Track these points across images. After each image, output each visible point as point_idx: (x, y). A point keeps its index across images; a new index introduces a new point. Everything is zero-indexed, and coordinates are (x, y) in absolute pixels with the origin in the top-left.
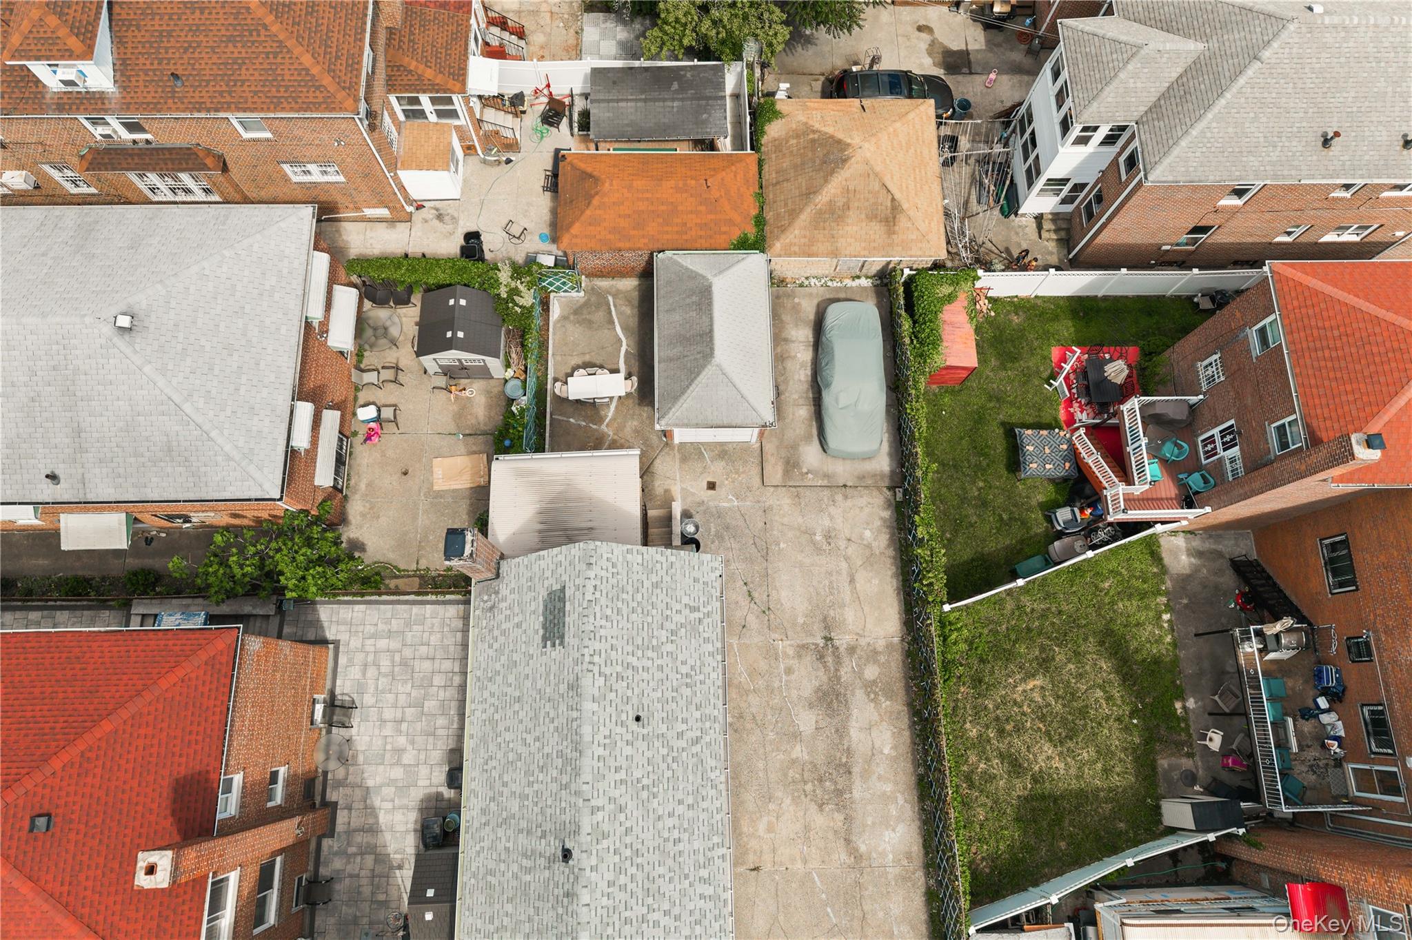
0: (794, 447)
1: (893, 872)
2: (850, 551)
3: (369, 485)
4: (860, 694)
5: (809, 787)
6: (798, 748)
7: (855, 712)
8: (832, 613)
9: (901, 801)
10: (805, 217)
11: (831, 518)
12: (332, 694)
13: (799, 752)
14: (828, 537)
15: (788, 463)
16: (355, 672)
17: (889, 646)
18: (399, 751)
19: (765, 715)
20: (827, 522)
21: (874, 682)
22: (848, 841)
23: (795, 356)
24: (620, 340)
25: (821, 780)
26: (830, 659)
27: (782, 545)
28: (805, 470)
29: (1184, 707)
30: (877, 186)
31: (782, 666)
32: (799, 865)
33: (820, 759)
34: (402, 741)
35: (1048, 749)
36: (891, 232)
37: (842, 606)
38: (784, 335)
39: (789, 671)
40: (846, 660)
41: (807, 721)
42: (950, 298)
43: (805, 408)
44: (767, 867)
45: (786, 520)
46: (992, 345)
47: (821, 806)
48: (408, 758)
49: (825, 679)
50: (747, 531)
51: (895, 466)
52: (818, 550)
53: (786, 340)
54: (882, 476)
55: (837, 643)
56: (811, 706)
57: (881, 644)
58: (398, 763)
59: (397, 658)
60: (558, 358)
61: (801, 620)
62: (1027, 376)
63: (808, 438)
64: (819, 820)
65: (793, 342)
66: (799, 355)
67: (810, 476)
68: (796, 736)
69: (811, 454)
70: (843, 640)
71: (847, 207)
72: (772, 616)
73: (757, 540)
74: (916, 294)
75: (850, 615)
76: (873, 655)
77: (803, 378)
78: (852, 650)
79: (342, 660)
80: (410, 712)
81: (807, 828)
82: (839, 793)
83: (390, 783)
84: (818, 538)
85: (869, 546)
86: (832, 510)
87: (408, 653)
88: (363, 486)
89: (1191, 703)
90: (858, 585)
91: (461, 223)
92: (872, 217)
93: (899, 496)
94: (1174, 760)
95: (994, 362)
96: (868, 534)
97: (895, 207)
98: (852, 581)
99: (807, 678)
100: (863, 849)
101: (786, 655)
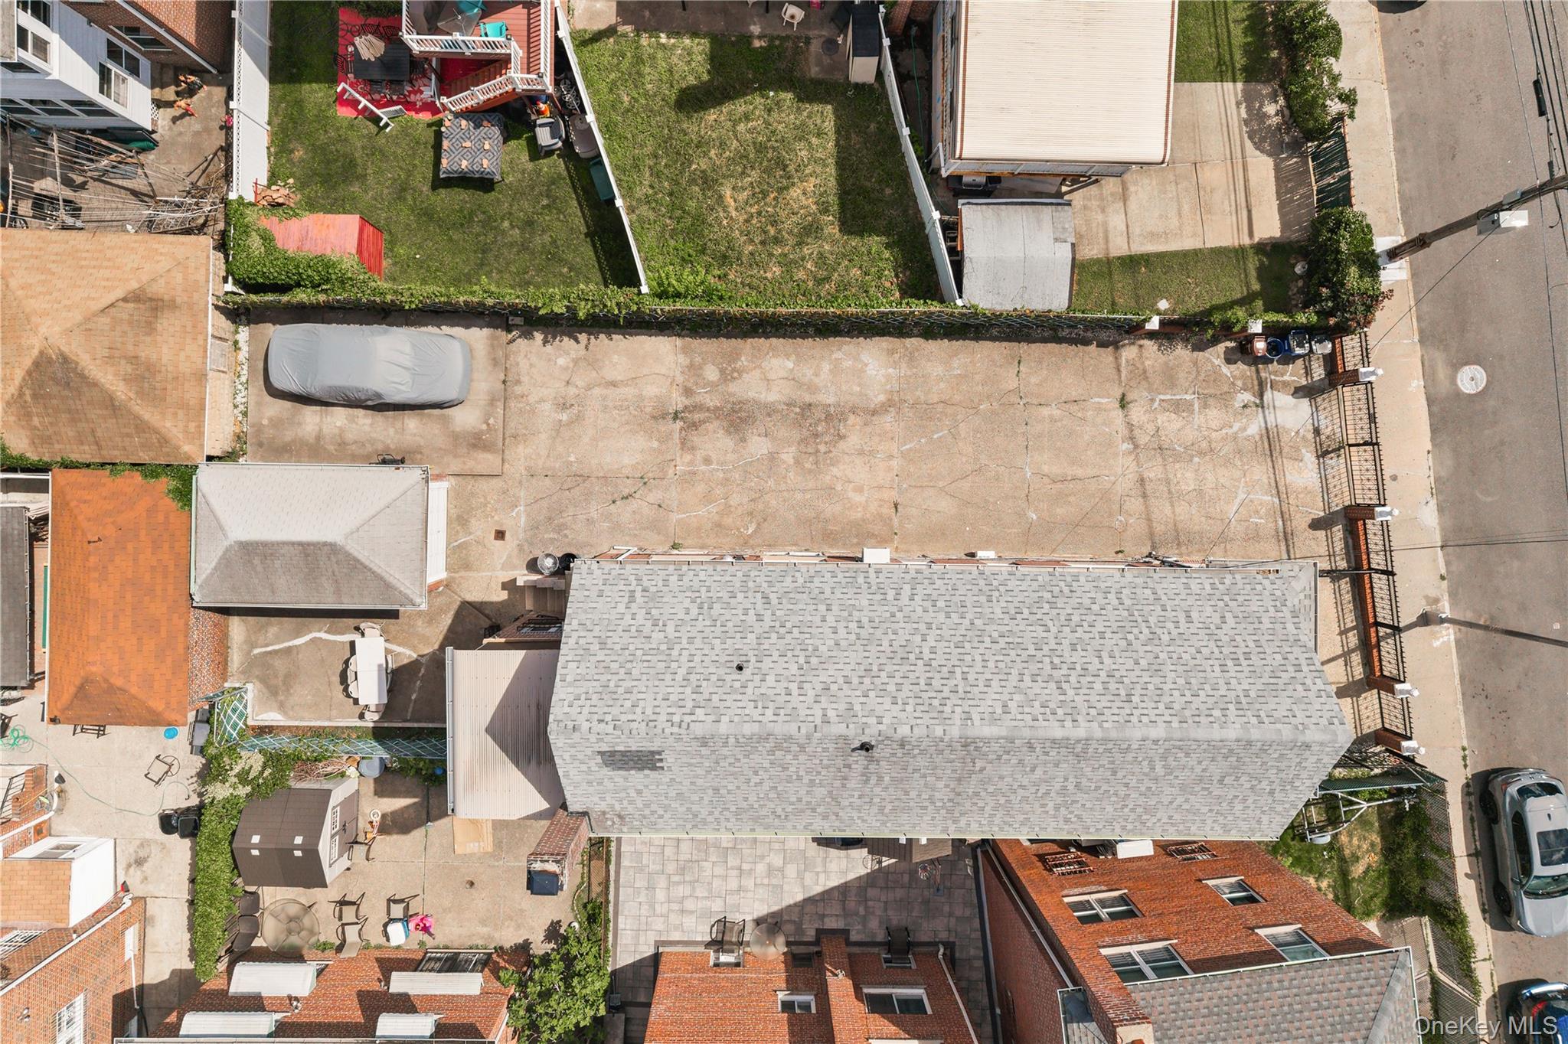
0: (456, 437)
1: (904, 370)
2: (580, 383)
3: (483, 922)
4: (733, 388)
5: (822, 448)
6: (784, 456)
7: (751, 394)
8: (648, 410)
9: (838, 355)
10: (148, 414)
11: (542, 400)
12: (708, 945)
13: (788, 456)
14: (564, 406)
15: (474, 446)
16: (689, 922)
17: (685, 351)
18: (770, 871)
19: (751, 489)
20: (547, 406)
21: (722, 371)
22: (874, 413)
23: (340, 428)
24: (313, 640)
25: (816, 435)
26: (697, 416)
27: (572, 459)
28: (484, 427)
29: (759, 38)
30: (104, 320)
31: (703, 468)
32: (894, 463)
33: (795, 434)
34: (761, 868)
35: (795, 192)
36: (173, 305)
37: (641, 397)
38: (312, 441)
39: (707, 461)
40: (698, 399)
41: (758, 446)
42: (267, 238)
43: (406, 421)
44: (894, 495)
45: (543, 452)
46: (334, 188)
47: (841, 437)
48: (777, 860)
49: (716, 423)
50: (555, 498)
51: (481, 322)
52: (579, 418)
53: (318, 438)
54: (493, 338)
55: (680, 407)
56: (743, 440)
57: (683, 360)
58: (782, 870)
59: (676, 878)
60: (334, 713)
61: (655, 444)
62: (373, 151)
63: (446, 421)
64: (854, 440)
65: (321, 430)
66: (338, 424)
67: (491, 421)
68: (772, 457)
69: (465, 418)
70: (678, 401)
71: (134, 359)
72: (650, 475)
73: (565, 487)
74: (260, 280)
75: (651, 390)
76: (693, 369)
77: (368, 421)
78: (688, 392)
79: (676, 936)
80: (733, 861)
81: (861, 453)
82: (829, 417)
83: (800, 876)
84: (564, 417)
85: (576, 361)
86: (532, 399)
87: (671, 868)
88: (485, 930)
89: (756, 29)
90: (619, 378)
91: (148, 835)
92: (150, 328)
93: (519, 321)
94: (812, 60)
95: (355, 188)
96: (561, 361)
97: (135, 297)
98: (614, 384)
99: (715, 442)
100: (882, 398)
101: (691, 463)
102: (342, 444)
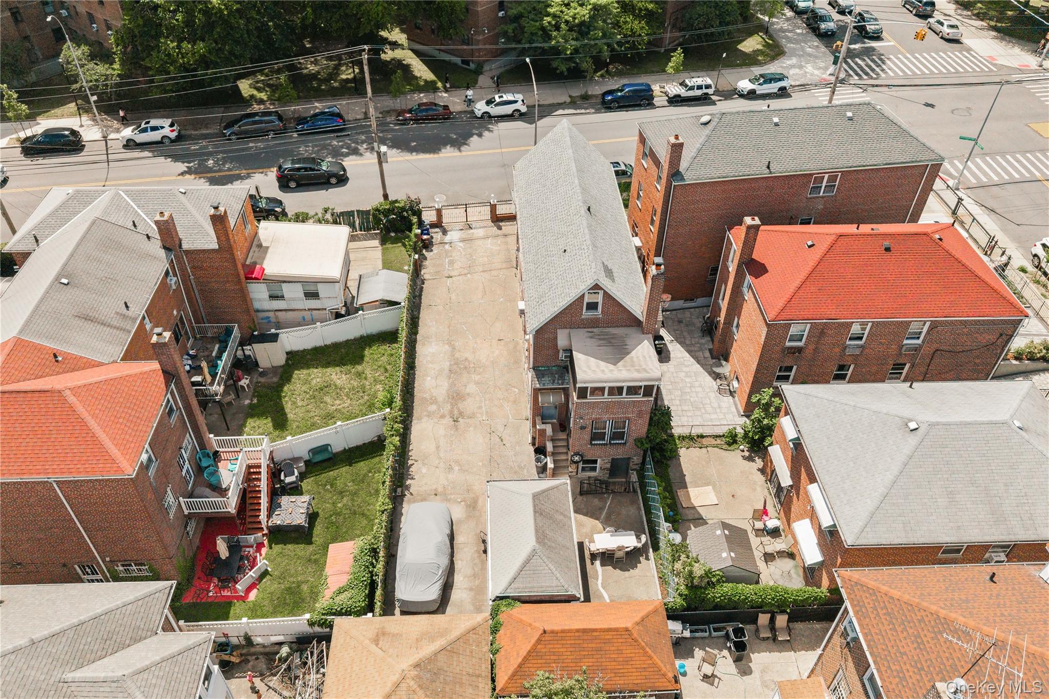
0: (469, 517)
2: (437, 462)
3: (755, 490)
4: (440, 399)
5: (472, 365)
6: (477, 379)
7: (444, 392)
8: (452, 432)
9: (425, 362)
11: (447, 479)
12: (734, 397)
13: (477, 378)
14: (450, 469)
15: (474, 508)
16: (724, 405)
17: (420, 419)
18: (687, 376)
19: (494, 391)
20: (450, 476)
21: (431, 404)
22: (454, 349)
23: (464, 577)
24: (604, 588)
25: (466, 368)
26: (456, 412)
27: (481, 464)
28: (463, 503)
29: (252, 401)
31: (484, 409)
32: (479, 342)
33: (465, 375)
34: (688, 380)
35: (338, 382)
37: (445, 436)
38: (472, 593)
39: (480, 408)
40: (446, 412)
41: (471, 388)
42: (340, 592)
43: (459, 542)
44: (494, 341)
45: (478, 477)
47: (466, 359)
48: (682, 375)
49: (459, 405)
50: (503, 471)
51: (399, 508)
52: (457, 462)
53: (471, 589)
54: (409, 502)
55: (451, 420)
56: (468, 394)
57: (425, 419)
58: (687, 373)
59: (703, 411)
60: (648, 574)
61: (471, 429)
62: (282, 577)
63: (461, 523)
64: (468, 355)
65: (465, 589)
66: (461, 579)
67: (459, 500)
68: (478, 383)
69: (458, 513)
70: (448, 421)
72: (489, 430)
73: (497, 466)
74: (367, 592)
75: (442, 432)
76: (430, 415)
77: (460, 562)
78: (443, 417)
79: (733, 409)
80: (688, 390)
81: (474, 352)
82: (456, 364)
83: (688, 366)
84: (457, 468)
85: (424, 464)
86: (446, 483)
87: (698, 413)
88: (759, 489)
89: (247, 402)
90: (434, 445)
93: (399, 490)
94: (269, 380)
95: (305, 588)
96: (424, 471)
98: (438, 447)
99: (469, 405)
100: (447, 346)
101: (482, 414)
102: (475, 576)
